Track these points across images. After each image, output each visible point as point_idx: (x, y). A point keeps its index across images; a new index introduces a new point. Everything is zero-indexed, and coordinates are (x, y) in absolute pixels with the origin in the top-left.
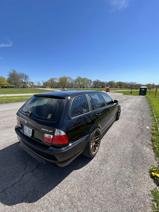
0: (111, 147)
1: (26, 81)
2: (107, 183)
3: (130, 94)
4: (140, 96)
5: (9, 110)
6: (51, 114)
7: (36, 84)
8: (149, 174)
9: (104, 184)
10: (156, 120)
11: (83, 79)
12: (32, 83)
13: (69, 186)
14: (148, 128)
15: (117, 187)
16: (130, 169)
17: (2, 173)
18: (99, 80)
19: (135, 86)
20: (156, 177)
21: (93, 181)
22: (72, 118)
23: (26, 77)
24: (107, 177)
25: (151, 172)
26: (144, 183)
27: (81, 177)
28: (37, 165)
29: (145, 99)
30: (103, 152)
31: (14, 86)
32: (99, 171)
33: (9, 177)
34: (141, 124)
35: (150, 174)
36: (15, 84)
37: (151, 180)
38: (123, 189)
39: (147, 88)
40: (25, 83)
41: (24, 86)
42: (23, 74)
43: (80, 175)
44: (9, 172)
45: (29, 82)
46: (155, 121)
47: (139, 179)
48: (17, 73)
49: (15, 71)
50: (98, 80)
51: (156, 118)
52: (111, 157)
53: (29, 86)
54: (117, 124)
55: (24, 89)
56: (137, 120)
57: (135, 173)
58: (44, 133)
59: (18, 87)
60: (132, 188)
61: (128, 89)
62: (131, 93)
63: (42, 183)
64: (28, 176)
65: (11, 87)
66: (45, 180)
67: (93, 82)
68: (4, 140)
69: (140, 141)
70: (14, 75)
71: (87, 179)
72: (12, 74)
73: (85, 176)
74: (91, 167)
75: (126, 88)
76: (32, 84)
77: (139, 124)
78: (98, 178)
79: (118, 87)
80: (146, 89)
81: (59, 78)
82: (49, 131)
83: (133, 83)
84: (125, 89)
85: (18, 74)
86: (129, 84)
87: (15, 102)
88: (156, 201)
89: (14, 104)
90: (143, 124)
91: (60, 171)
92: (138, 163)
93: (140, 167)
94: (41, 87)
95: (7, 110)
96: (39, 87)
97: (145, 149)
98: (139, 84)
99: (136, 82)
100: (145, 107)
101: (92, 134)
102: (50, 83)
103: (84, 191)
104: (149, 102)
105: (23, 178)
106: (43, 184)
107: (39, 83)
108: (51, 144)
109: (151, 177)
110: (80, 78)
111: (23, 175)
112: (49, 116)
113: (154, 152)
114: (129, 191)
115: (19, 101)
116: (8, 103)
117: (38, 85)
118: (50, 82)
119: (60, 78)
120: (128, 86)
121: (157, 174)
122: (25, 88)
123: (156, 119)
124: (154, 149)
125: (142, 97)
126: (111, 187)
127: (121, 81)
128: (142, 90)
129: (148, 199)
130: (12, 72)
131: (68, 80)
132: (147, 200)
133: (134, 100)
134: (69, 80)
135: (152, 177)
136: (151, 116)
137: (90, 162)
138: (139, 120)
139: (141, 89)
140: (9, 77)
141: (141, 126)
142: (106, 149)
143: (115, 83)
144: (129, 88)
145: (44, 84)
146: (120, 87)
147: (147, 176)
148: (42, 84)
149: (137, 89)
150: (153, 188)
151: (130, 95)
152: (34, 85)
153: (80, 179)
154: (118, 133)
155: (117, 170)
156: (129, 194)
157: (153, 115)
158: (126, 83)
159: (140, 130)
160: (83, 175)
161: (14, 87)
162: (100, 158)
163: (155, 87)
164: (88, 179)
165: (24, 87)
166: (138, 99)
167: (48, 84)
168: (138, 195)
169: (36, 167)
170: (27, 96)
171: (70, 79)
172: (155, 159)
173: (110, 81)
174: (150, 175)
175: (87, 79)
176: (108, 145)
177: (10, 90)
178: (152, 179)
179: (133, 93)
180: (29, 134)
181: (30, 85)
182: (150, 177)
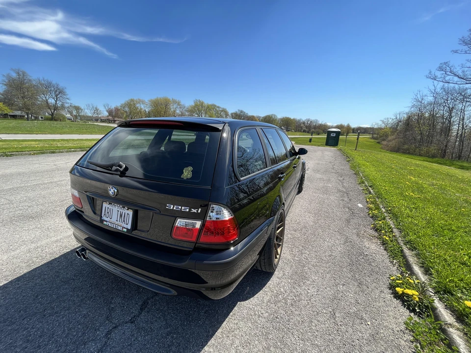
0: (303, 247)
1: (59, 104)
2: (318, 321)
3: (309, 143)
4: (328, 148)
5: (19, 174)
6: (190, 168)
7: (89, 113)
8: (389, 291)
9: (314, 325)
10: (372, 191)
11: (208, 107)
12: (77, 109)
13: (237, 342)
14: (360, 205)
15: (340, 327)
16: (353, 287)
17: (40, 337)
18: (245, 111)
19: (315, 127)
20: (406, 296)
21: (289, 321)
22: (241, 179)
23: (59, 92)
24: (314, 309)
25: (392, 287)
26: (386, 309)
27: (259, 317)
28: (140, 304)
29: (338, 152)
30: (289, 257)
31: (23, 114)
32: (294, 299)
33: (67, 345)
34: (346, 199)
35: (391, 291)
36: (26, 108)
37: (396, 302)
38: (353, 329)
39: (339, 132)
40: (56, 108)
41: (52, 114)
42: (50, 83)
43: (257, 313)
44: (64, 331)
45: (67, 105)
46: (370, 193)
47: (374, 304)
48: (30, 80)
49: (24, 73)
50: (242, 112)
51: (370, 186)
52: (310, 266)
53: (68, 115)
54: (302, 201)
55: (55, 122)
56: (336, 191)
57: (365, 293)
58: (175, 218)
59: (36, 118)
60: (369, 323)
61: (302, 133)
62: (310, 140)
63: (166, 346)
64: (124, 333)
65: (14, 117)
66: (172, 337)
67: (232, 114)
68: (24, 248)
69: (354, 231)
70: (22, 83)
71: (274, 318)
72: (14, 80)
73: (267, 312)
74: (275, 291)
75: (299, 131)
76: (78, 112)
77: (343, 200)
78: (297, 313)
79: (283, 127)
80: (338, 134)
81: (150, 101)
82: (190, 210)
83: (311, 122)
84: (298, 133)
85: (34, 83)
86: (304, 123)
87: (34, 154)
88: (417, 340)
89: (31, 159)
90: (350, 200)
91: (207, 311)
92: (365, 273)
93: (369, 281)
94: (102, 121)
95: (12, 175)
96: (97, 120)
97: (367, 246)
98: (323, 123)
99: (318, 120)
100: (343, 167)
101: (276, 217)
102: (126, 112)
103: (276, 347)
104: (348, 158)
105: (110, 342)
106: (169, 346)
107: (97, 109)
108: (196, 243)
109: (395, 297)
110: (202, 104)
111: (109, 333)
112: (187, 173)
113: (385, 250)
114: (364, 331)
115: (47, 153)
116: (11, 155)
117: (95, 115)
118: (127, 109)
119: (152, 102)
120: (301, 128)
121: (407, 290)
122: (55, 120)
123: (370, 188)
124: (383, 244)
125: (333, 148)
126: (328, 327)
127: (290, 117)
128: (332, 135)
129: (403, 340)
130: (14, 75)
131: (172, 107)
132: (403, 342)
133: (319, 153)
134: (175, 106)
135: (397, 296)
136: (360, 184)
137: (270, 282)
138: (339, 191)
139: (329, 133)
140: (4, 87)
141: (348, 203)
142: (295, 251)
143: (276, 119)
144: (304, 131)
145: (110, 112)
146: (287, 128)
147: (389, 296)
148: (106, 114)
149: (318, 134)
150: (404, 317)
151: (308, 145)
152: (82, 114)
153: (259, 322)
154: (310, 219)
155: (330, 292)
156: (366, 336)
157: (363, 182)
158: (299, 121)
159: (347, 210)
160: (263, 312)
161: (21, 117)
162: (288, 270)
163: (352, 131)
164: (277, 317)
165: (52, 118)
166: (327, 153)
167: (122, 114)
168: (382, 335)
169: (142, 309)
170: (67, 140)
171: (179, 104)
172: (392, 262)
174: (392, 294)
175: (218, 107)
176: (297, 244)
177: (11, 125)
178: (398, 301)
179: (313, 142)
180: (120, 223)
181: (71, 113)
182: (393, 298)
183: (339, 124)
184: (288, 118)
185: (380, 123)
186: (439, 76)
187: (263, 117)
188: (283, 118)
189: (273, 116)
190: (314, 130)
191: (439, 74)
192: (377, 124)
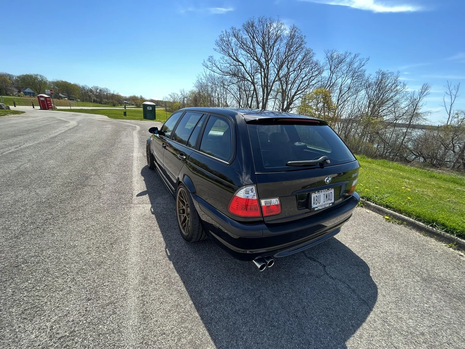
3: (125, 117)
19: (107, 97)
39: (155, 106)
75: (86, 100)
79: (60, 95)
80: (153, 107)
83: (100, 90)
86: (91, 91)
98: (115, 93)
120: (90, 96)
139: (145, 106)
144: (95, 101)
149: (114, 106)
173: (28, 74)
180: (326, 202)
183: (132, 95)
184: (66, 83)
185: (169, 97)
186: (209, 66)
187: (18, 77)
188: (58, 82)
189: (39, 77)
190: (106, 100)
191: (209, 64)
192: (167, 98)
